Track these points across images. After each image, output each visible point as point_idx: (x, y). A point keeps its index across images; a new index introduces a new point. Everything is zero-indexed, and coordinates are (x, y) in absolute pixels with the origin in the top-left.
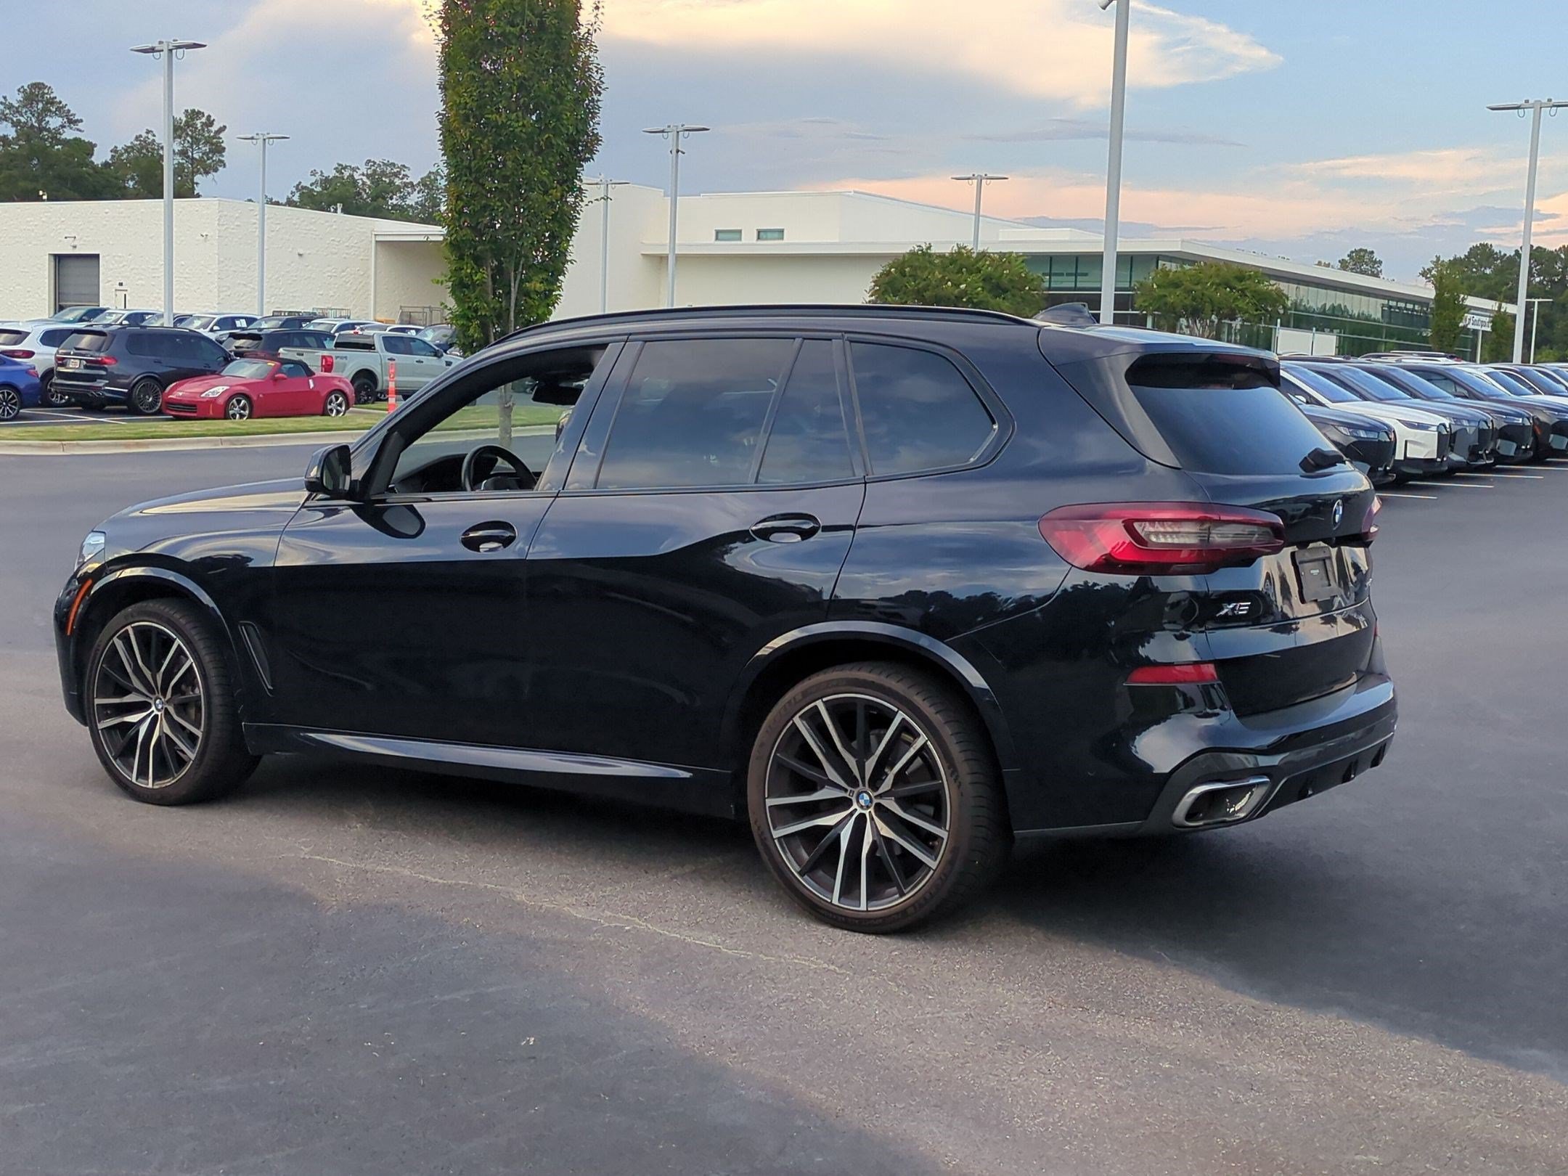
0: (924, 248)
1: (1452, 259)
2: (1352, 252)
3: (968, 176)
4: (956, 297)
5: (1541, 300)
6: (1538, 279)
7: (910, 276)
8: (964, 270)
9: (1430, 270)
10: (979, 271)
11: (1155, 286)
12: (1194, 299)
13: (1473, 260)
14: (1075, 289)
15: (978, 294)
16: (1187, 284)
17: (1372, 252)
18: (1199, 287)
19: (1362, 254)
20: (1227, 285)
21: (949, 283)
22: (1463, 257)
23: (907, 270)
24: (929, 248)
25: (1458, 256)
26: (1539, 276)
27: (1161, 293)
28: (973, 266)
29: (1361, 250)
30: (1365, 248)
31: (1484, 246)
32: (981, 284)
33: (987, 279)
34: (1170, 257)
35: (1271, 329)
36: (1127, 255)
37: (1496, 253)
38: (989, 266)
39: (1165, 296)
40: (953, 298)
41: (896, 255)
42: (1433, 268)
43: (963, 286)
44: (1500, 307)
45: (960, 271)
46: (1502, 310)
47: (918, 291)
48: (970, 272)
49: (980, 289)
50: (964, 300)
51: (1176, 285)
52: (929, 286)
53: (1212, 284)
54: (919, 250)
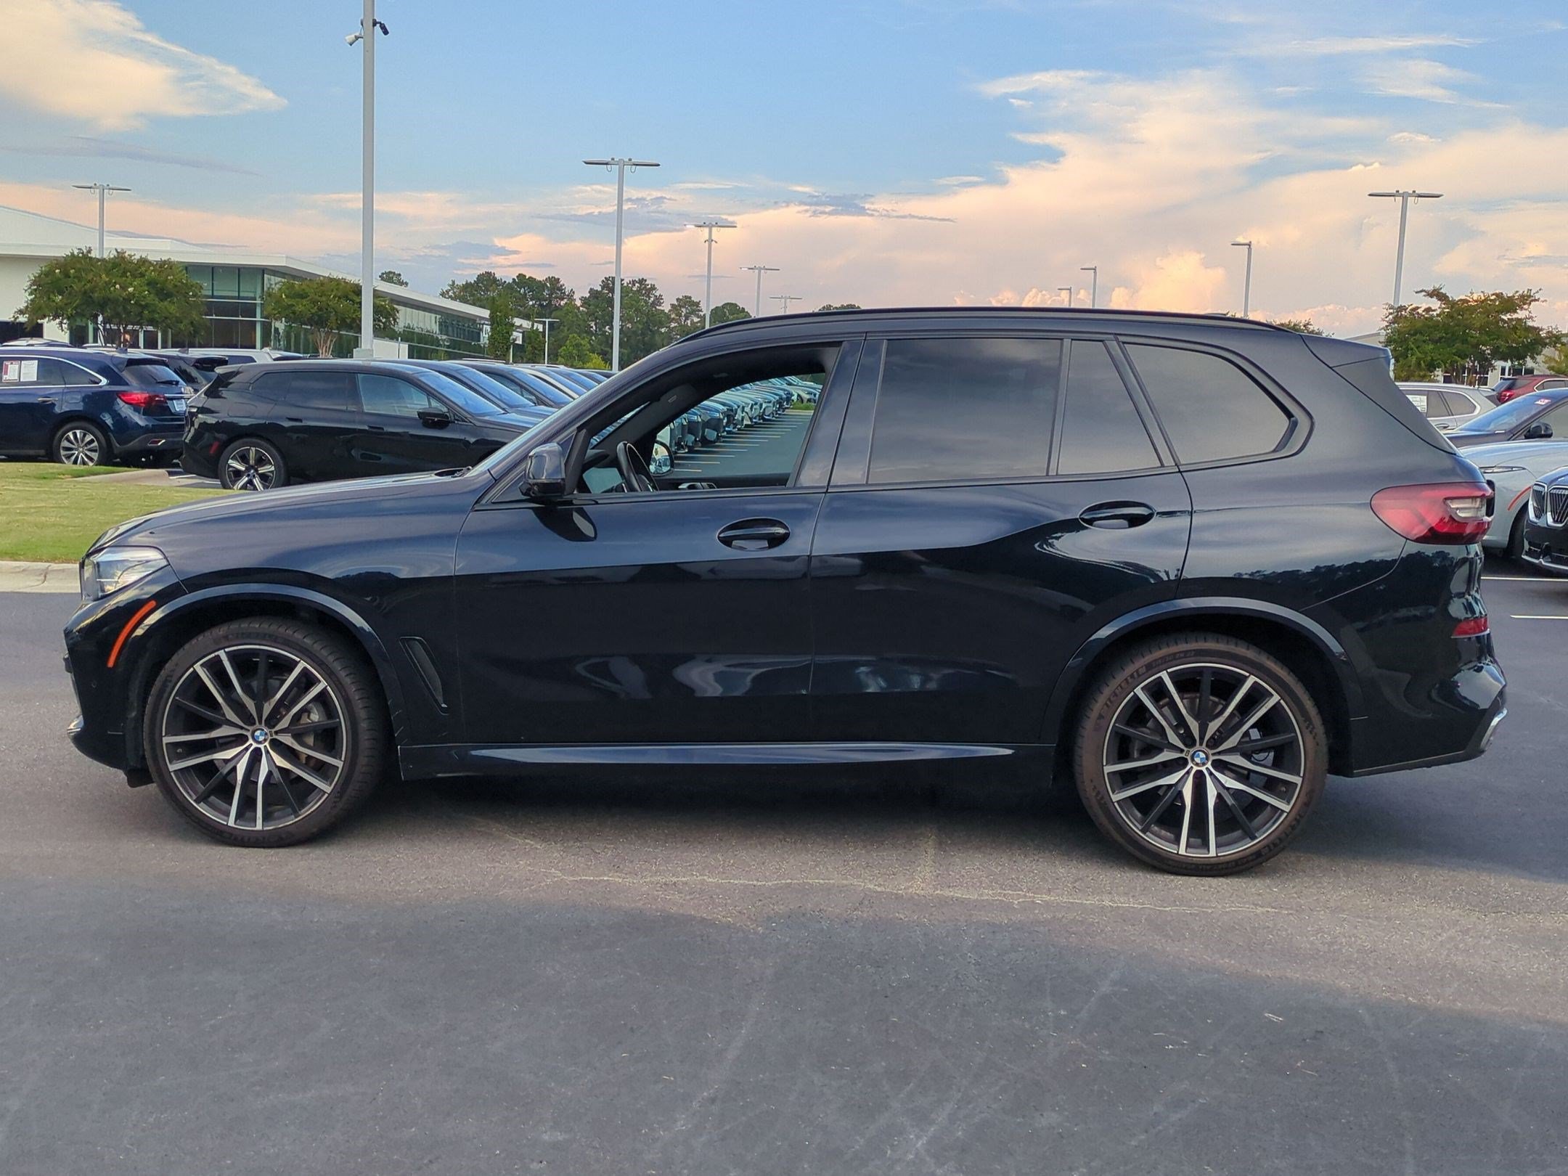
0: (85, 251)
1: (464, 283)
2: (383, 274)
3: (90, 185)
4: (124, 299)
5: (550, 320)
6: (531, 303)
7: (74, 278)
8: (128, 274)
9: (448, 292)
10: (142, 275)
11: (284, 296)
12: (320, 309)
13: (480, 285)
14: (239, 298)
15: (144, 297)
16: (312, 296)
17: (400, 275)
18: (324, 299)
19: (391, 275)
20: (347, 298)
21: (118, 286)
22: (473, 282)
23: (72, 271)
24: (89, 251)
25: (469, 282)
26: (532, 300)
27: (289, 303)
28: (136, 270)
29: (390, 272)
30: (393, 271)
31: (488, 273)
32: (146, 288)
33: (151, 284)
34: (275, 271)
35: (358, 337)
36: (235, 267)
37: (498, 280)
38: (152, 271)
39: (294, 305)
40: (121, 299)
41: (56, 258)
42: (450, 290)
43: (131, 289)
44: (533, 326)
45: (124, 274)
46: (535, 328)
47: (85, 292)
48: (134, 276)
49: (146, 292)
50: (132, 302)
51: (303, 296)
52: (95, 287)
53: (335, 297)
54: (78, 253)
